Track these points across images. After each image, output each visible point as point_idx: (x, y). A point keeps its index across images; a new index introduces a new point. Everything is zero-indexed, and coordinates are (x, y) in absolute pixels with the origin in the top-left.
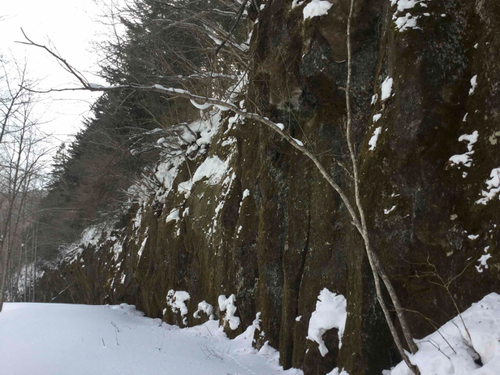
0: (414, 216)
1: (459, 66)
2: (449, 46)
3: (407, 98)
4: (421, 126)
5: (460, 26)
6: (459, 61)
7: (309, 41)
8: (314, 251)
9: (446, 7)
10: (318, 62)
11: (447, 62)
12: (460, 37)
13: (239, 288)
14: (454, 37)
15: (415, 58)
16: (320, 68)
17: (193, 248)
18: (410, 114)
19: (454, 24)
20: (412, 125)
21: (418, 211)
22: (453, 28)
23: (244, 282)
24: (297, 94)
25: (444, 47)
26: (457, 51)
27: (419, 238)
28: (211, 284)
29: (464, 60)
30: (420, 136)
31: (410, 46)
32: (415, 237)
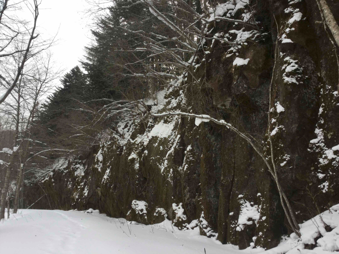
0: (295, 167)
1: (314, 100)
2: (309, 91)
3: (291, 113)
4: (298, 127)
5: (314, 82)
6: (314, 98)
7: (237, 77)
8: (238, 181)
9: (308, 72)
10: (242, 88)
11: (309, 98)
12: (314, 87)
13: (186, 199)
14: (312, 87)
15: (295, 96)
16: (244, 91)
17: (150, 175)
18: (292, 121)
19: (312, 81)
20: (294, 126)
21: (296, 165)
22: (311, 83)
23: (190, 195)
24: (228, 100)
25: (308, 92)
26: (313, 93)
27: (297, 177)
28: (164, 196)
29: (316, 98)
30: (297, 132)
31: (292, 91)
32: (295, 176)
